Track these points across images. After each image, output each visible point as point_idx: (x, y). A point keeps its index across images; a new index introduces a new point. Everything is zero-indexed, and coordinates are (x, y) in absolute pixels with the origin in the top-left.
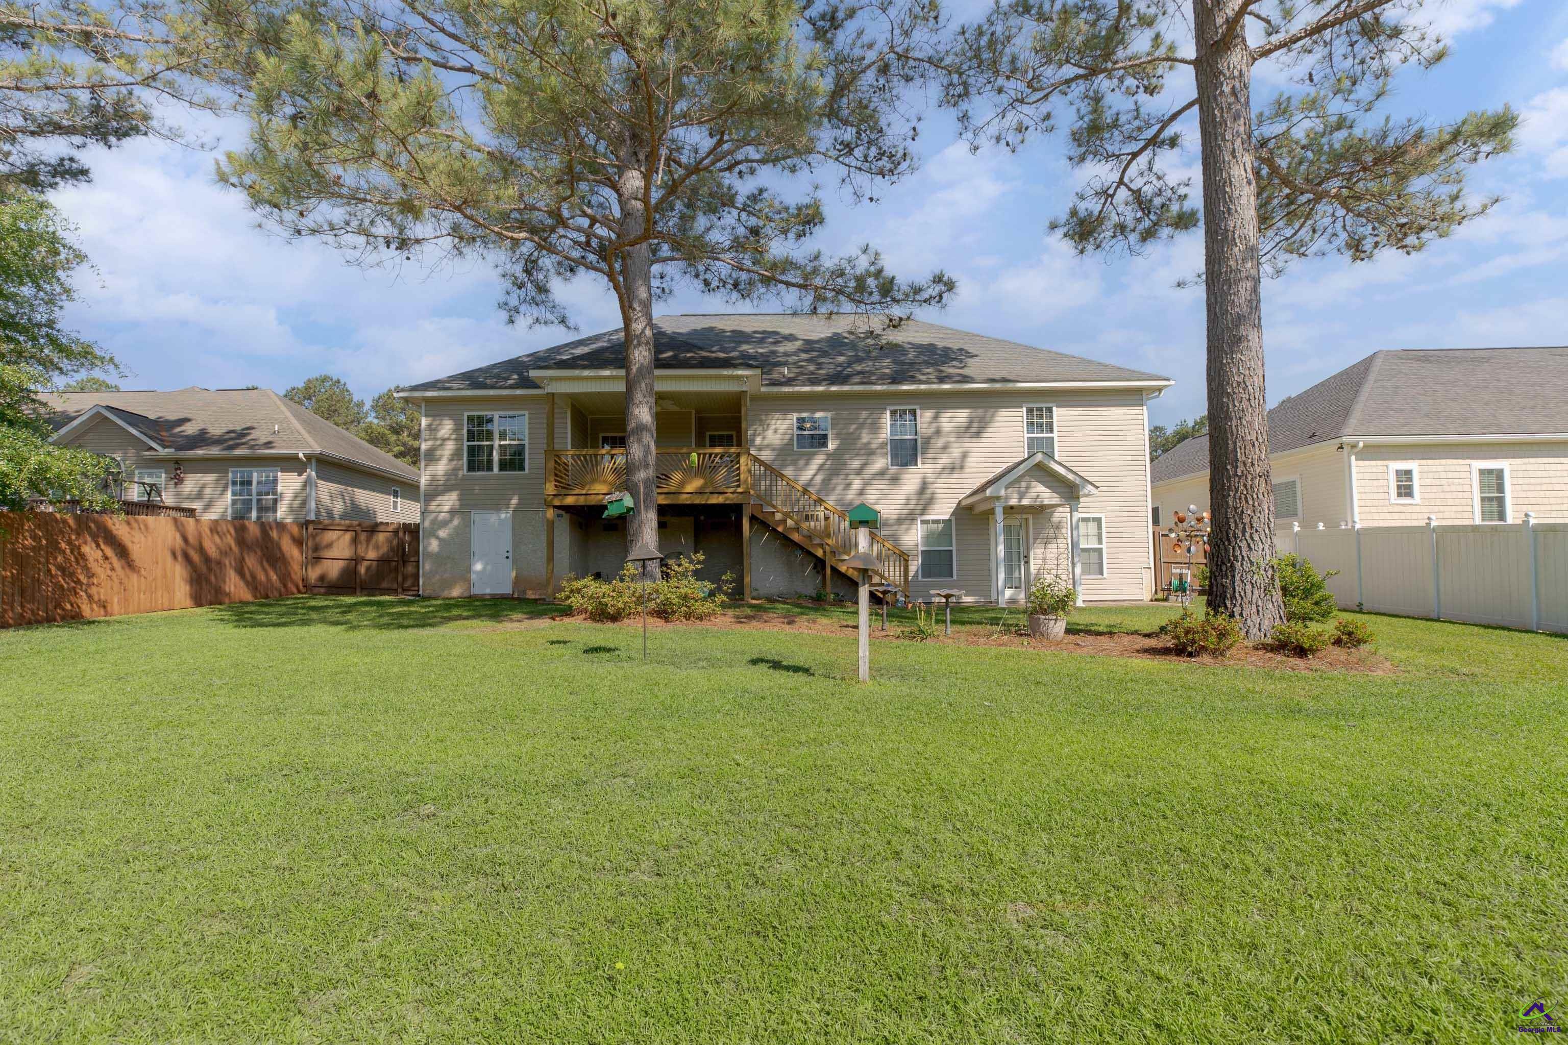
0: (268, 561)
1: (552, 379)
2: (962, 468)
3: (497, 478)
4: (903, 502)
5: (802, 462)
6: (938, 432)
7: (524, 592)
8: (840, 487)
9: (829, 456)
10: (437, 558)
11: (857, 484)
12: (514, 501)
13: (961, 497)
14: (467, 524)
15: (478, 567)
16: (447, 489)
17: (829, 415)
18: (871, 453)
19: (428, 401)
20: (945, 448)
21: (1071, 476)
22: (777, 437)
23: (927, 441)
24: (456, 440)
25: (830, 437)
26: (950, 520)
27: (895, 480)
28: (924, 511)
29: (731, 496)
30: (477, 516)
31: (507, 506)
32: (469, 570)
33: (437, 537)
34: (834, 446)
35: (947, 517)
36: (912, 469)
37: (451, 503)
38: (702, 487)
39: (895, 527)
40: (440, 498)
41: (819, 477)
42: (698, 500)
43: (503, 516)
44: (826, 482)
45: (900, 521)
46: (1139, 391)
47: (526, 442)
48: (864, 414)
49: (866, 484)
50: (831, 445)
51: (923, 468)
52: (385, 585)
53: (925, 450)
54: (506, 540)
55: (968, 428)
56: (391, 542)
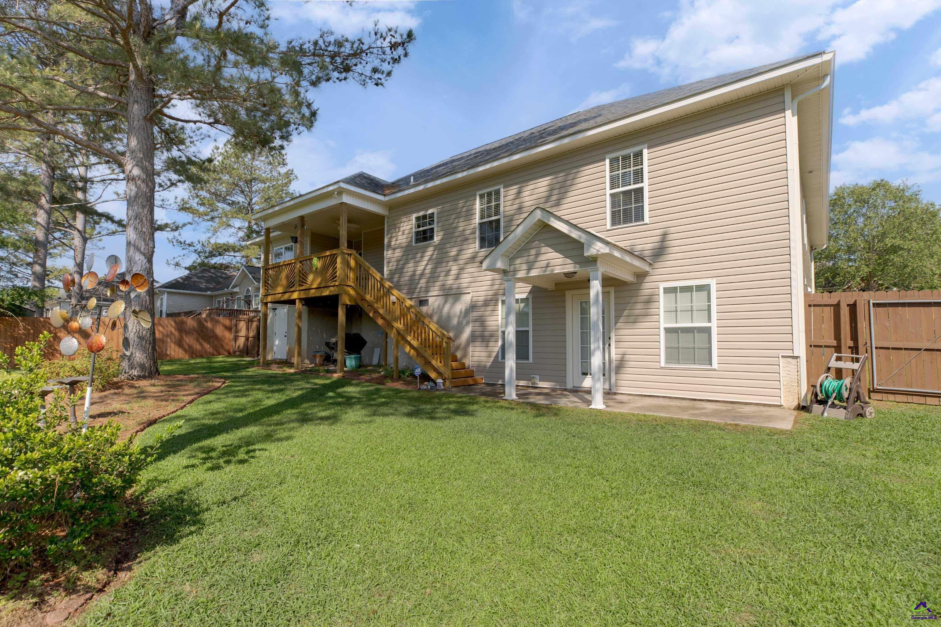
0: (204, 340)
4: (489, 283)
5: (419, 255)
6: (521, 207)
8: (443, 274)
11: (454, 270)
15: (277, 342)
17: (437, 209)
18: (465, 239)
22: (405, 236)
23: (508, 217)
25: (436, 229)
26: (528, 299)
34: (439, 238)
35: (525, 296)
38: (320, 284)
39: (483, 309)
41: (429, 267)
42: (318, 294)
44: (434, 271)
45: (486, 302)
48: (461, 203)
49: (461, 269)
50: (437, 239)
53: (508, 228)
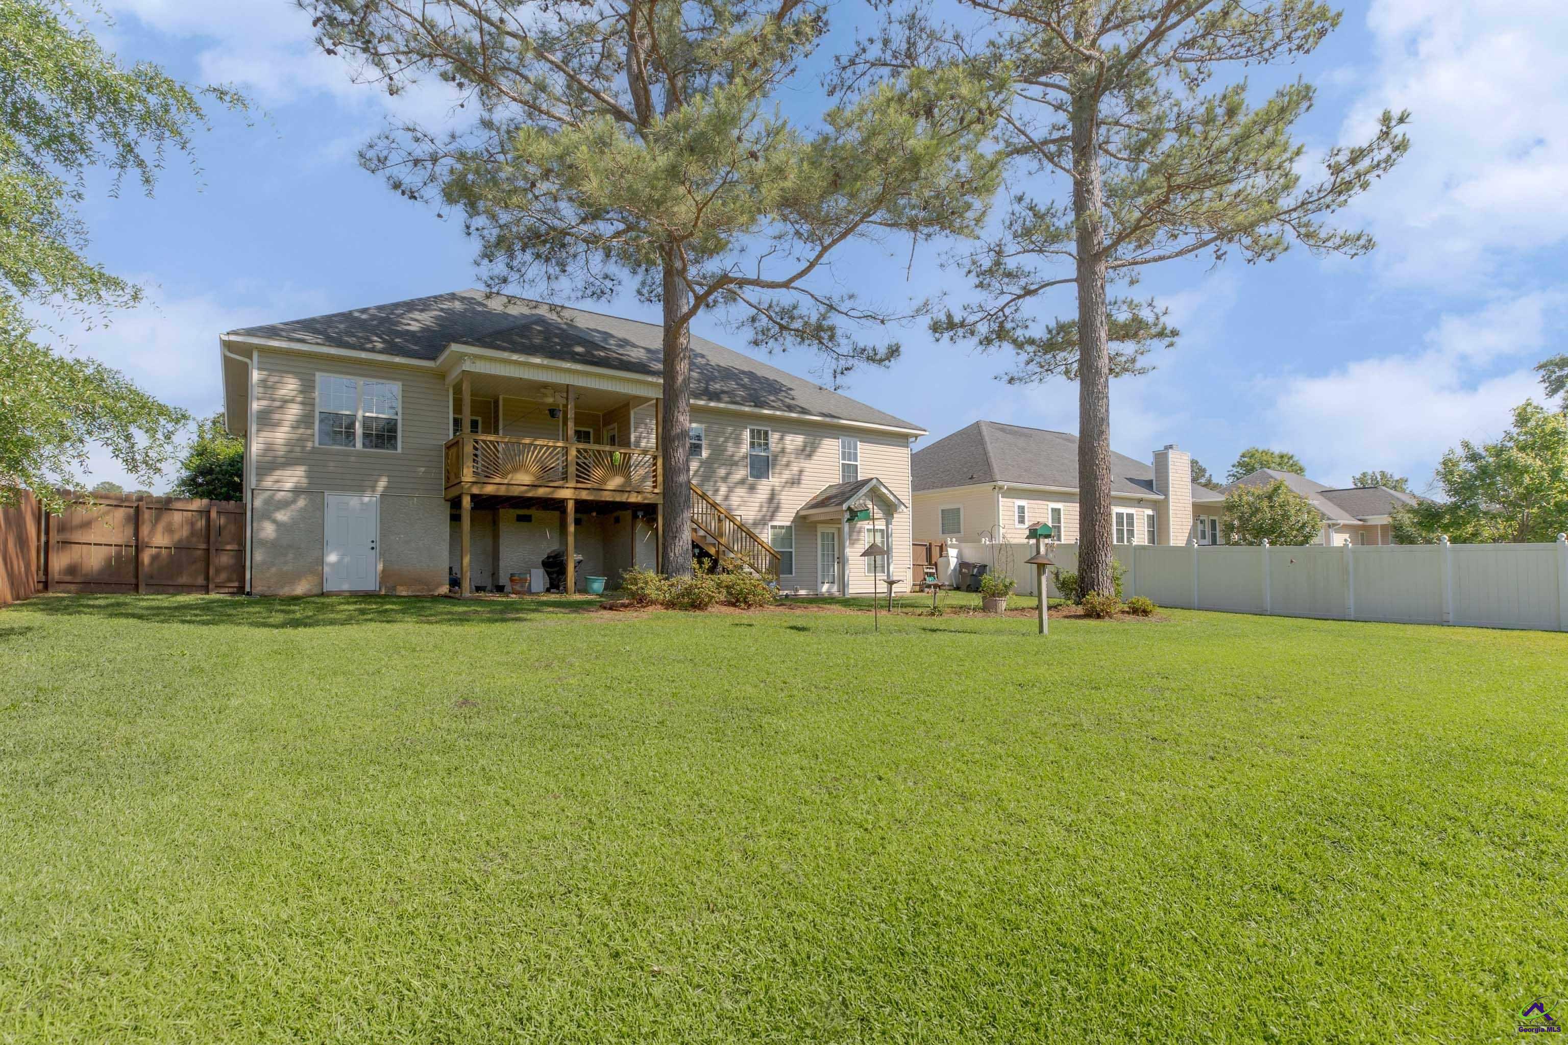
1: (476, 357)
2: (799, 483)
3: (359, 454)
4: (757, 508)
6: (783, 451)
7: (394, 588)
9: (702, 463)
10: (274, 547)
11: (723, 490)
12: (382, 484)
13: (799, 507)
14: (318, 507)
15: (332, 558)
16: (289, 462)
17: (703, 426)
18: (736, 464)
19: (262, 350)
20: (788, 465)
21: (892, 497)
23: (776, 457)
24: (302, 403)
25: (704, 446)
26: (790, 527)
27: (752, 488)
28: (772, 517)
29: (649, 496)
30: (332, 499)
31: (373, 488)
32: (321, 561)
33: (275, 521)
34: (707, 455)
35: (788, 524)
36: (764, 481)
37: (295, 479)
38: (622, 486)
40: (278, 472)
42: (619, 498)
43: (366, 499)
45: (755, 524)
46: (906, 436)
47: (399, 418)
48: (731, 430)
49: (731, 490)
50: (705, 454)
51: (774, 480)
52: (184, 580)
53: (774, 465)
54: (372, 530)
55: (803, 450)
56: (192, 524)
